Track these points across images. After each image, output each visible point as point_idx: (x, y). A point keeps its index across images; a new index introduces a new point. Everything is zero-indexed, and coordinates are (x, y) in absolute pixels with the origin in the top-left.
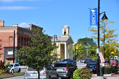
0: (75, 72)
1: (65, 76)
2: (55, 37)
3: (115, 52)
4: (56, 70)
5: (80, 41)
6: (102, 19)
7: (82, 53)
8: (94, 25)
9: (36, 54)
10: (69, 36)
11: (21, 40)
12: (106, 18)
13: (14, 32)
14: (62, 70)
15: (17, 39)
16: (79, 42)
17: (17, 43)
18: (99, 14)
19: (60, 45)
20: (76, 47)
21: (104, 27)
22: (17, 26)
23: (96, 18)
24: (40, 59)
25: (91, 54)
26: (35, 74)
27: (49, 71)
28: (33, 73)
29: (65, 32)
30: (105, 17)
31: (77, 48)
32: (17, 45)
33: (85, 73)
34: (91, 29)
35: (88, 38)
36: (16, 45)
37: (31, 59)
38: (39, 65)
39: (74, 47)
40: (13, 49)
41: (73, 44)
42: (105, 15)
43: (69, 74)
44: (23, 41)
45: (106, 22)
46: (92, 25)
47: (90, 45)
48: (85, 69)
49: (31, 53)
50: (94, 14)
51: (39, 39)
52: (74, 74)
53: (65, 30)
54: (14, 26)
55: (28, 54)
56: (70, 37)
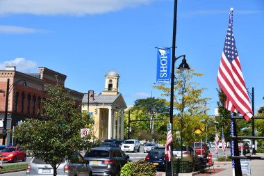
0: (123, 168)
1: (105, 174)
2: (90, 94)
3: (203, 130)
4: (88, 162)
5: (140, 103)
6: (179, 68)
7: (143, 129)
8: (163, 78)
9: (51, 134)
10: (118, 93)
11: (20, 98)
12: (187, 67)
13: (7, 81)
14: (100, 164)
15: (14, 97)
16: (137, 105)
17: (13, 105)
18: (174, 59)
19: (99, 110)
20: (131, 115)
21: (182, 83)
22: (13, 69)
23: (168, 65)
24: (58, 143)
25: (159, 131)
26: (48, 171)
27: (74, 165)
28: (44, 169)
29: (110, 86)
30: (185, 65)
31: (133, 117)
32: (13, 108)
33: (143, 170)
34: (160, 85)
35: (156, 98)
36: (10, 108)
37: (41, 143)
38: (56, 155)
39: (127, 115)
40: (4, 116)
41: (125, 110)
42: (184, 61)
43: (113, 171)
44: (26, 99)
45: (187, 74)
46: (161, 78)
47: (159, 112)
48: (143, 163)
49: (42, 131)
50: (165, 58)
51: (59, 106)
52: (122, 171)
53: (111, 81)
54: (7, 69)
55: (37, 135)
56: (121, 96)
